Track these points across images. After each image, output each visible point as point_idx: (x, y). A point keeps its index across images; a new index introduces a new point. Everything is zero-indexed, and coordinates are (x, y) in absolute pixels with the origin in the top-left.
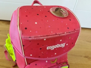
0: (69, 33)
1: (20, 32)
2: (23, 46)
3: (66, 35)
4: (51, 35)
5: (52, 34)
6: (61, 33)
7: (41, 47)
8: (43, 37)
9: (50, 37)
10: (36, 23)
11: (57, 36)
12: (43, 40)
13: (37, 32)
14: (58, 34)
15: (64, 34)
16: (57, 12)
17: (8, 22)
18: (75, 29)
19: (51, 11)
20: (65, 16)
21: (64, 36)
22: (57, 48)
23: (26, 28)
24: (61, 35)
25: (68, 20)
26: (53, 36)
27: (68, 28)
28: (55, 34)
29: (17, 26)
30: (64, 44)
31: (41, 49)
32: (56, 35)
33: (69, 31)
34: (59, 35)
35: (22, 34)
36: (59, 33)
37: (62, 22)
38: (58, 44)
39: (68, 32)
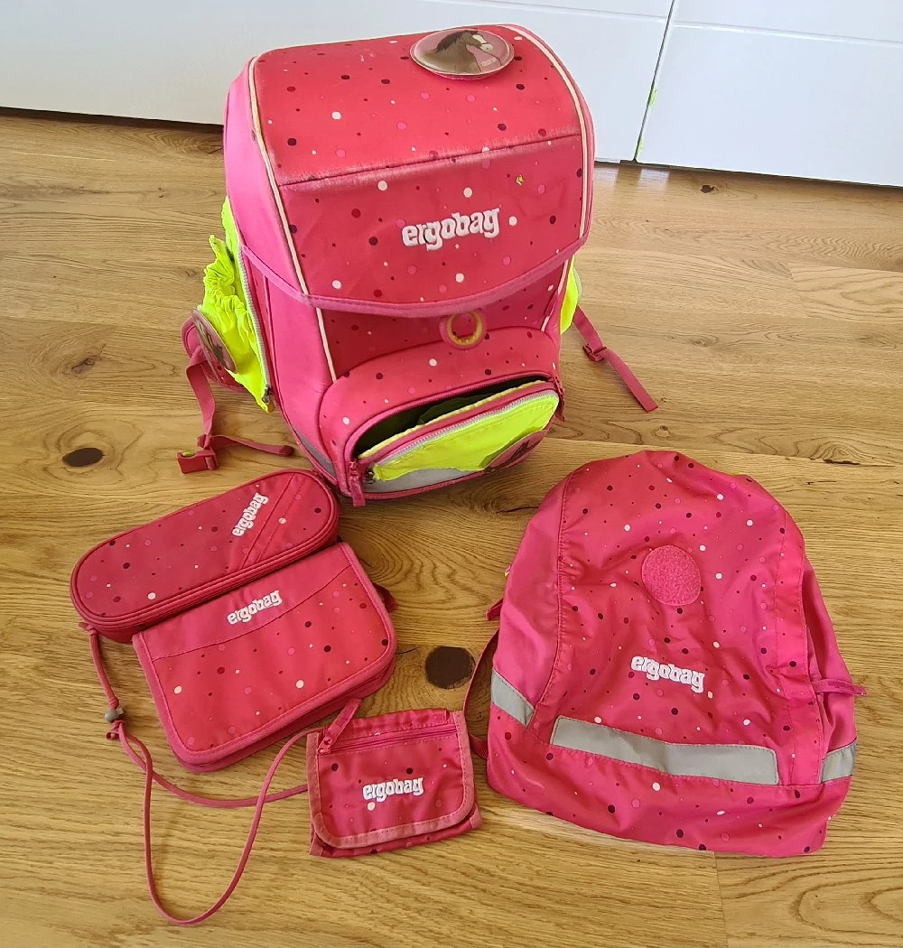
0: (509, 152)
1: (267, 159)
2: (293, 229)
3: (491, 161)
4: (412, 160)
5: (416, 159)
6: (462, 152)
7: (374, 233)
8: (371, 176)
9: (406, 170)
10: (337, 116)
11: (439, 164)
12: (372, 186)
13: (341, 154)
14: (444, 154)
15: (477, 158)
16: (444, 52)
17: (209, 136)
18: (542, 132)
19: (416, 53)
20: (487, 65)
21: (477, 167)
22: (457, 238)
23: (292, 142)
24: (460, 161)
25: (506, 89)
26: (418, 168)
27: (502, 127)
28: (426, 157)
29: (254, 136)
30: (494, 213)
31: (373, 241)
32: (434, 159)
33: (508, 143)
34: (449, 162)
35: (279, 166)
36: (451, 153)
37: (471, 98)
38: (456, 215)
39: (499, 145)
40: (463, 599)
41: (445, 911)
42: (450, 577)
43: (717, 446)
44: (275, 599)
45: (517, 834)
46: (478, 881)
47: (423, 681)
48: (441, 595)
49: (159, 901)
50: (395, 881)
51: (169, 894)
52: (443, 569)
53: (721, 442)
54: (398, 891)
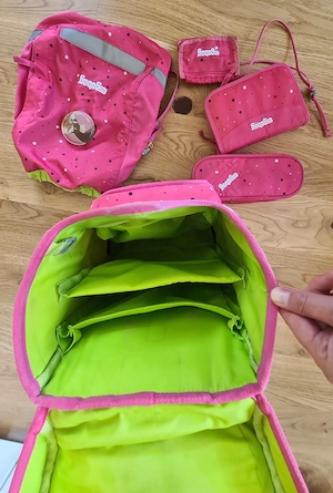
40: (174, 136)
41: (192, 18)
42: (178, 147)
43: (41, 209)
44: (254, 126)
45: (165, 40)
46: (180, 26)
47: (193, 101)
48: (183, 139)
49: (287, 31)
50: (209, 29)
51: (284, 33)
52: (181, 151)
53: (38, 211)
54: (208, 26)
